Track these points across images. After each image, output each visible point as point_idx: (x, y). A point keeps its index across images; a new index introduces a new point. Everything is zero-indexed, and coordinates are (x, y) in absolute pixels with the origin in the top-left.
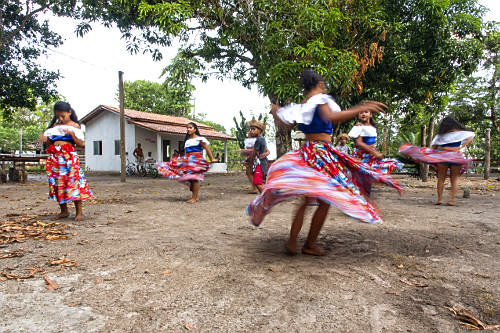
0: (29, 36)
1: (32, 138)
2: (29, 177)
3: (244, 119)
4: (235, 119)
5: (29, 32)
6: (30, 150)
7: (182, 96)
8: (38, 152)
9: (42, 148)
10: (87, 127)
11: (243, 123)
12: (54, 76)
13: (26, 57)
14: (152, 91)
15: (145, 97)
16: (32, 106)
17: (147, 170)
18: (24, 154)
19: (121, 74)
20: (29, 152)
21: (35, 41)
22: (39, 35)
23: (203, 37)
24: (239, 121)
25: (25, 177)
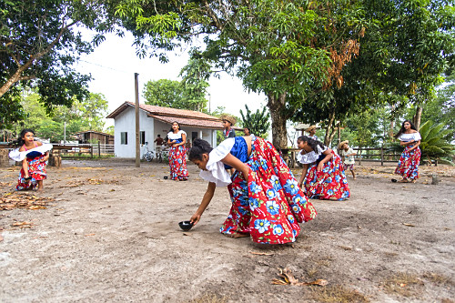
0: (66, 46)
1: (74, 130)
2: (64, 162)
3: (249, 112)
4: (241, 112)
5: (66, 43)
6: (71, 140)
7: (198, 92)
8: (80, 142)
9: (83, 138)
10: (116, 120)
11: (248, 115)
12: (86, 78)
13: (64, 63)
14: (172, 88)
15: (166, 93)
16: (69, 104)
17: (163, 157)
18: (67, 144)
19: (136, 75)
20: (71, 142)
21: (71, 50)
22: (74, 45)
23: (206, 40)
24: (245, 114)
25: (60, 163)
